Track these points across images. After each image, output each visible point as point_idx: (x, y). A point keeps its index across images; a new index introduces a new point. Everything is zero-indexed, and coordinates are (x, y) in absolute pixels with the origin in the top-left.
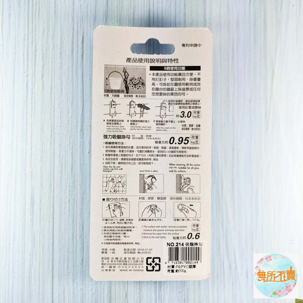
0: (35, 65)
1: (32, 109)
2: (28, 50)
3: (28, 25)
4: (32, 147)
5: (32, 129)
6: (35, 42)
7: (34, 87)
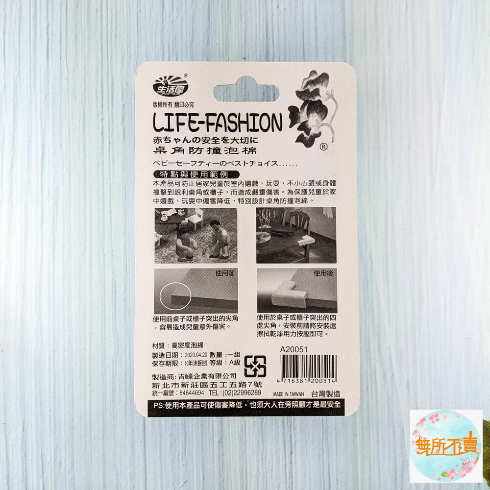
0: (112, 105)
1: (110, 165)
2: (102, 84)
3: (102, 50)
4: (111, 216)
5: (110, 192)
6: (112, 73)
7: (112, 135)
